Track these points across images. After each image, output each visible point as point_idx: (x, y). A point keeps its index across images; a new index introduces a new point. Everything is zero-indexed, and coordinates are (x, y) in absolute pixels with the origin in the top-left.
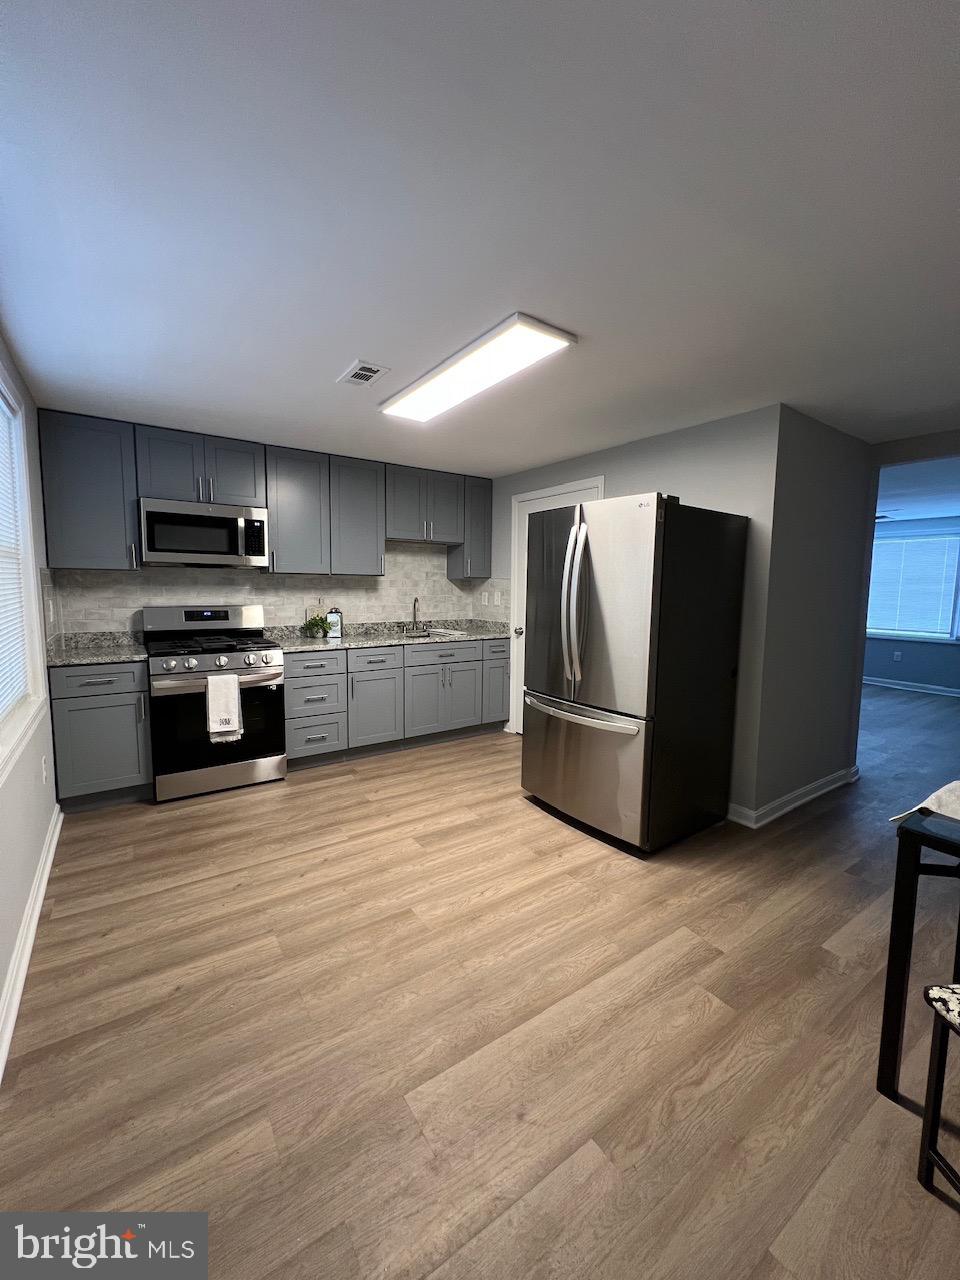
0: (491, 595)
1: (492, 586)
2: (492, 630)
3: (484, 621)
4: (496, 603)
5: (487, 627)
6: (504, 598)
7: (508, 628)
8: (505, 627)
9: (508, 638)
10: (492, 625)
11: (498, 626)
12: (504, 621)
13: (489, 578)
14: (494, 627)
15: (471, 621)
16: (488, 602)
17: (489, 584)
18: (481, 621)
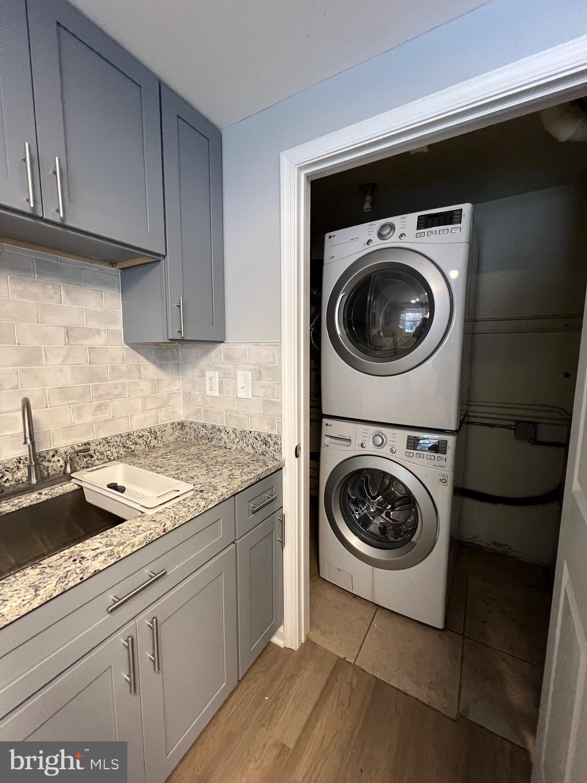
0: (228, 377)
1: (229, 357)
2: (235, 446)
3: (213, 427)
4: (241, 394)
5: (220, 440)
6: (262, 383)
7: (276, 446)
8: (270, 442)
9: (281, 468)
10: (233, 436)
11: (251, 441)
12: (264, 429)
13: (222, 342)
14: (241, 442)
15: (182, 425)
16: (221, 391)
17: (220, 353)
18: (204, 426)
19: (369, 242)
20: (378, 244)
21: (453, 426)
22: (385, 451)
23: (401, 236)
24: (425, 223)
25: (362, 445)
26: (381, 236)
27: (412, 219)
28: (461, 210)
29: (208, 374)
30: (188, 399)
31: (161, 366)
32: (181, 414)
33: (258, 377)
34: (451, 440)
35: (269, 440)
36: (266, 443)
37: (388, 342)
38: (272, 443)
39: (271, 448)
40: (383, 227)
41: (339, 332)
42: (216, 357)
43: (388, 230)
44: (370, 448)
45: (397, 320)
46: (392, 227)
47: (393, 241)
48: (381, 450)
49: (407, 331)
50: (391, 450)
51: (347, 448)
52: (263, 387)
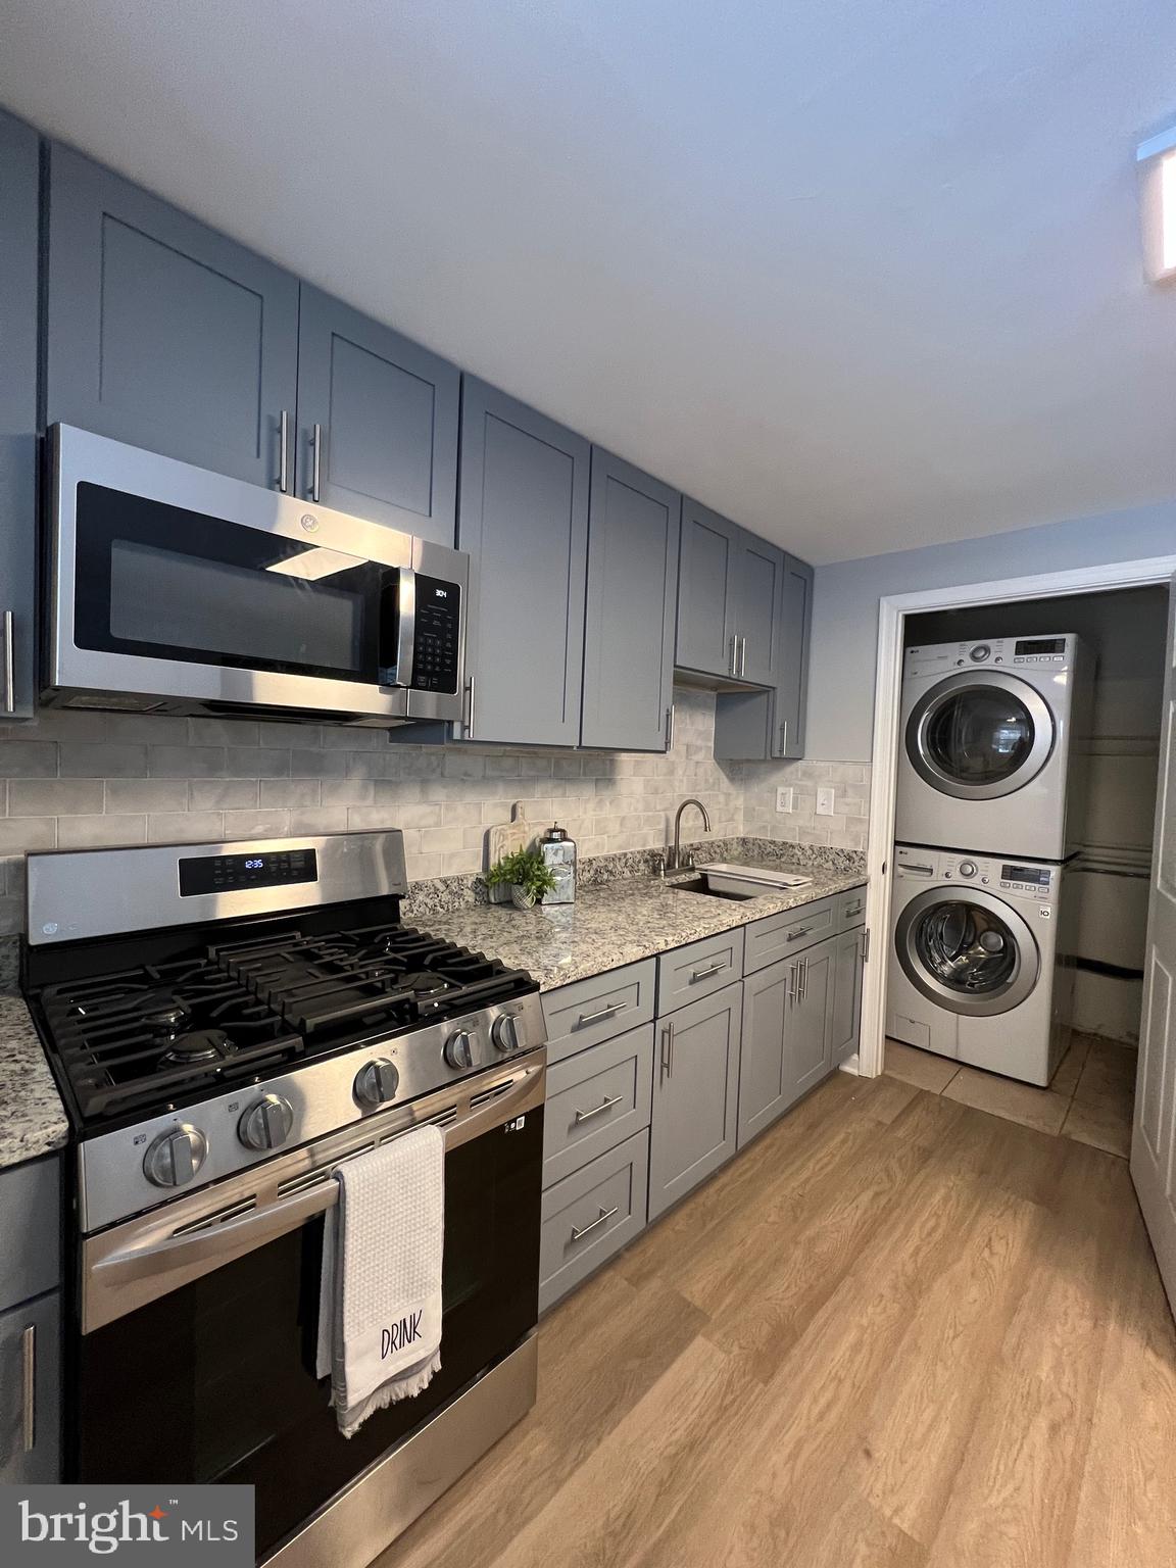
0: (804, 793)
1: (807, 774)
2: (810, 863)
3: (784, 843)
4: (820, 810)
5: (793, 856)
6: (848, 800)
7: (862, 862)
8: (854, 860)
9: (866, 884)
10: (809, 852)
11: (831, 857)
12: (848, 846)
13: (800, 759)
14: (819, 859)
15: (744, 841)
16: (795, 807)
17: (797, 771)
18: (773, 842)
19: (960, 662)
20: (969, 664)
21: (1056, 854)
22: (975, 881)
23: (997, 659)
24: (1023, 649)
25: (947, 875)
26: (974, 657)
27: (1010, 643)
28: (1064, 640)
29: (781, 790)
30: (749, 814)
31: (732, 780)
32: (741, 831)
33: (842, 793)
34: (1054, 871)
35: (854, 855)
36: (850, 859)
37: (977, 764)
38: (856, 859)
39: (856, 864)
40: (978, 649)
41: (921, 752)
42: (792, 773)
43: (983, 653)
44: (957, 878)
45: (991, 740)
46: (987, 650)
47: (988, 663)
48: (969, 880)
49: (1001, 751)
50: (983, 880)
51: (929, 878)
52: (847, 805)
